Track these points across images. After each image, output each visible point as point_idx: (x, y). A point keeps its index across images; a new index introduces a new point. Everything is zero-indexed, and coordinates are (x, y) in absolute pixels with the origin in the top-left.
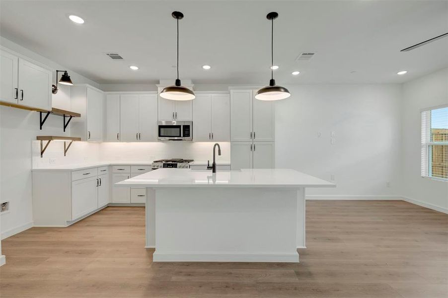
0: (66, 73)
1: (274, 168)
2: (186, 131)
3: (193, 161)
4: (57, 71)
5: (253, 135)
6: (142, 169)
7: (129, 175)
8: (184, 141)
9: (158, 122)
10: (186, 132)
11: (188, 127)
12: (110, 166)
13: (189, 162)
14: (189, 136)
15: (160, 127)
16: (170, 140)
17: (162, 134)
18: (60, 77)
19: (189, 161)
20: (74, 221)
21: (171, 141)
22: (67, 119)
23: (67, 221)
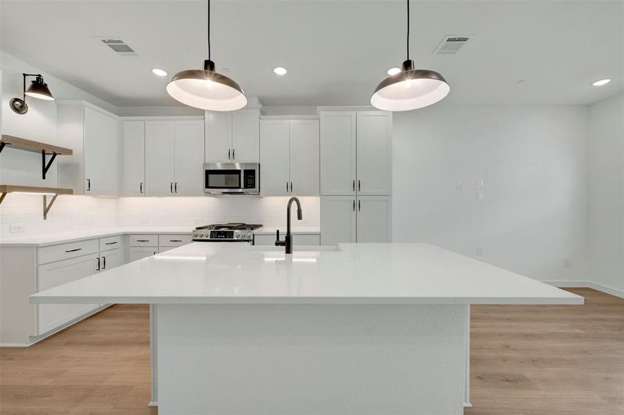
0: (39, 77)
1: (391, 242)
2: (249, 179)
3: (261, 226)
4: (25, 75)
5: (357, 185)
6: (176, 240)
7: (156, 250)
8: (247, 195)
9: (205, 164)
10: (250, 181)
11: (253, 172)
12: (126, 236)
13: (252, 229)
14: (254, 187)
15: (208, 173)
16: (224, 193)
17: (210, 185)
18: (29, 84)
19: (253, 227)
20: (40, 336)
21: (226, 195)
22: (48, 158)
23: (30, 337)
